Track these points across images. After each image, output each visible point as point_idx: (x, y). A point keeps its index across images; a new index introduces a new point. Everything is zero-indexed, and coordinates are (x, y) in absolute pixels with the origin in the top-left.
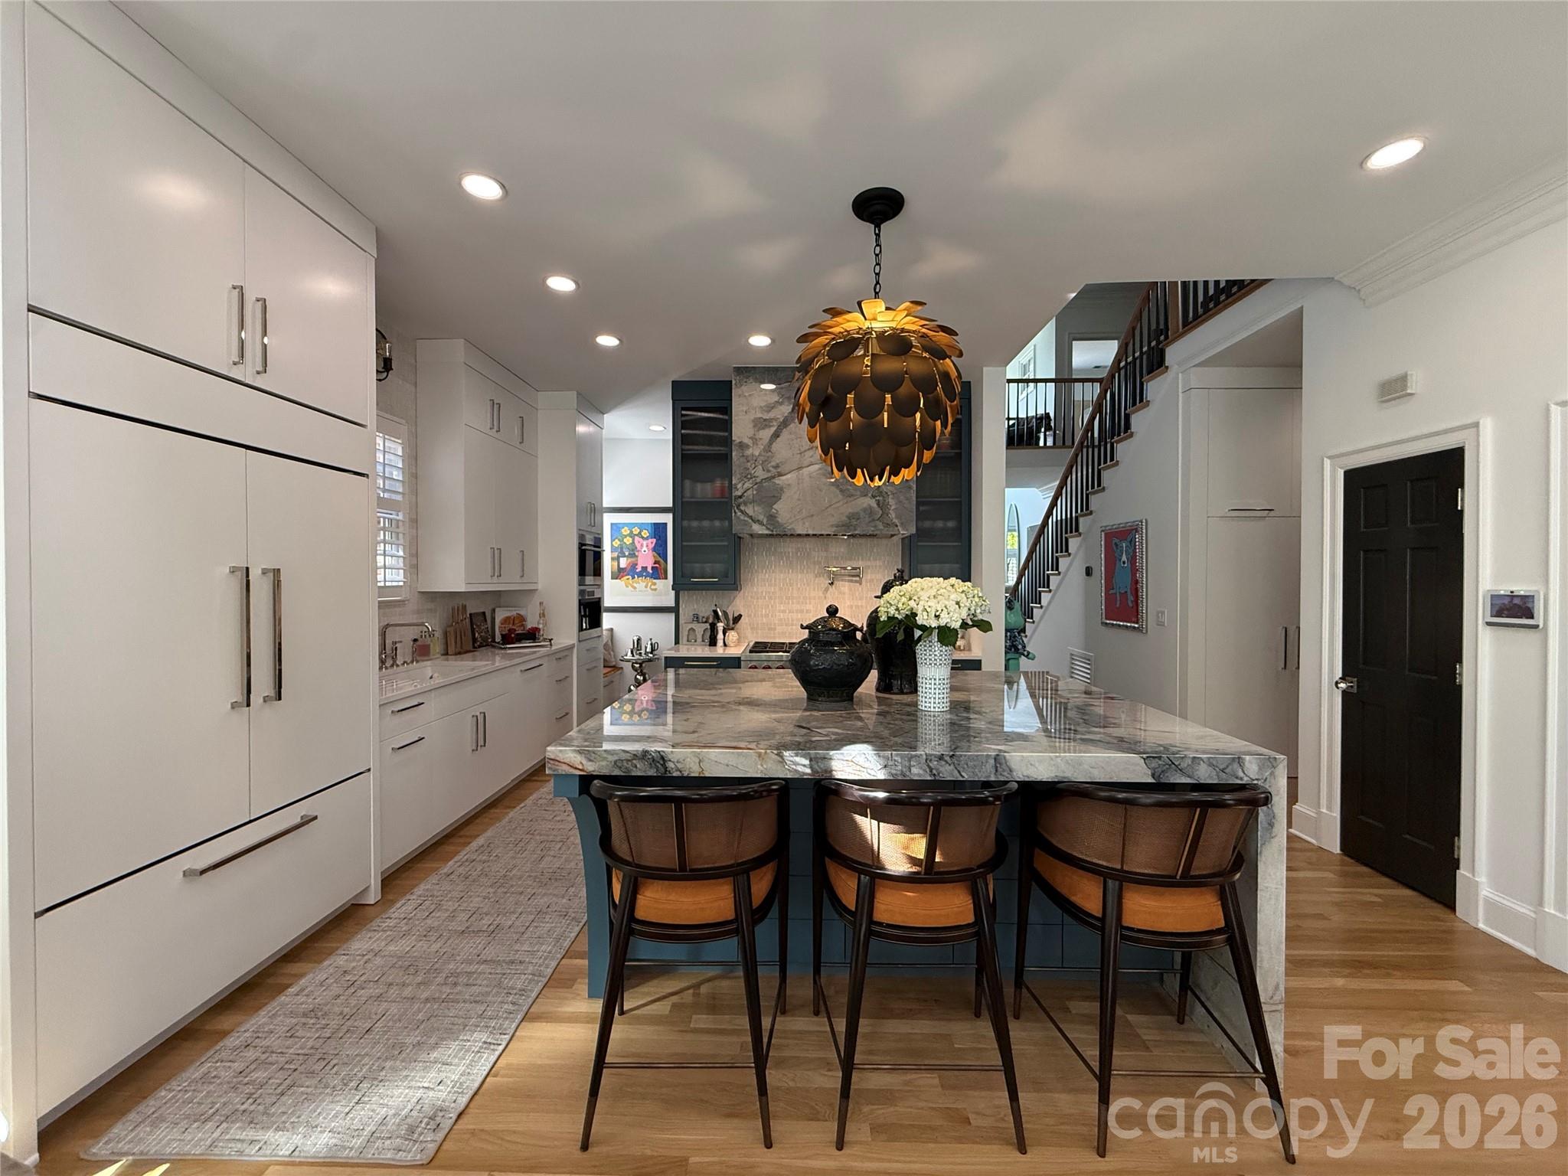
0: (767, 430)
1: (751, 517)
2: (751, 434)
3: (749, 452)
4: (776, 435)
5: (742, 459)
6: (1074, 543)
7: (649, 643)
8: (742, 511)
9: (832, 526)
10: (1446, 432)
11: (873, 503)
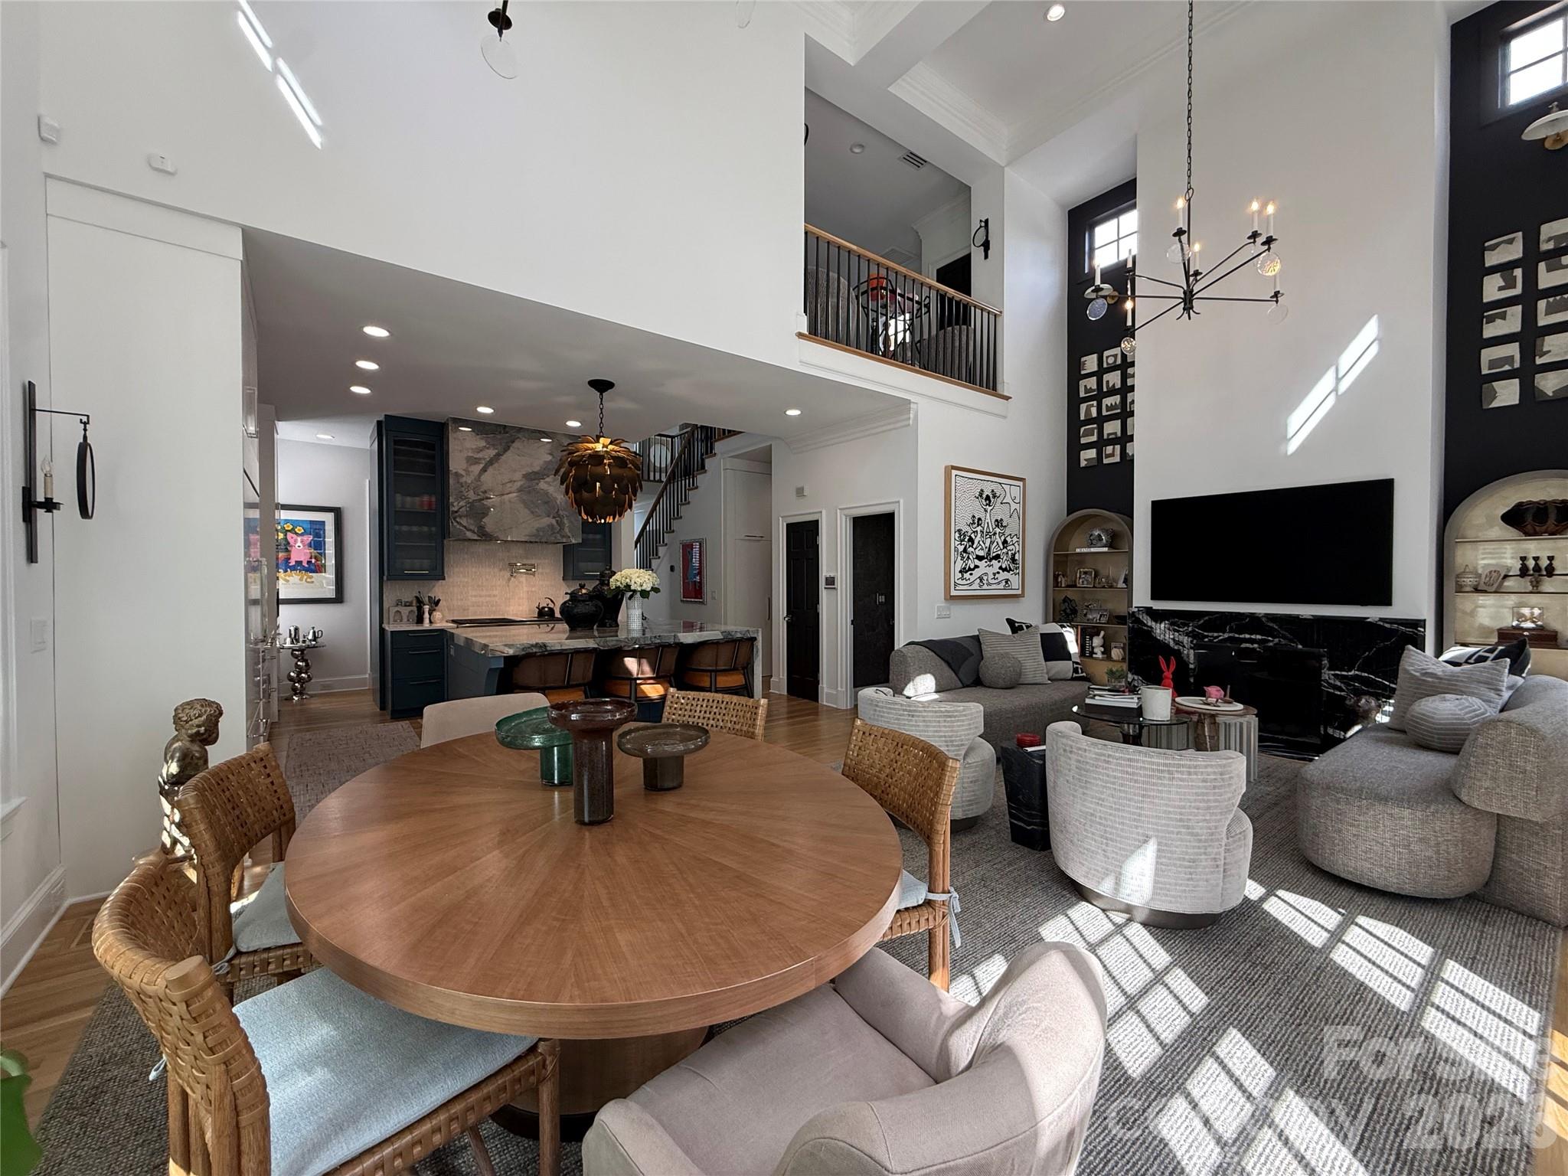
0: (476, 466)
1: (465, 527)
2: (465, 467)
3: (463, 480)
4: (484, 470)
5: (458, 485)
6: (662, 550)
7: (311, 631)
8: (457, 522)
9: (526, 536)
10: (810, 514)
11: (554, 522)
